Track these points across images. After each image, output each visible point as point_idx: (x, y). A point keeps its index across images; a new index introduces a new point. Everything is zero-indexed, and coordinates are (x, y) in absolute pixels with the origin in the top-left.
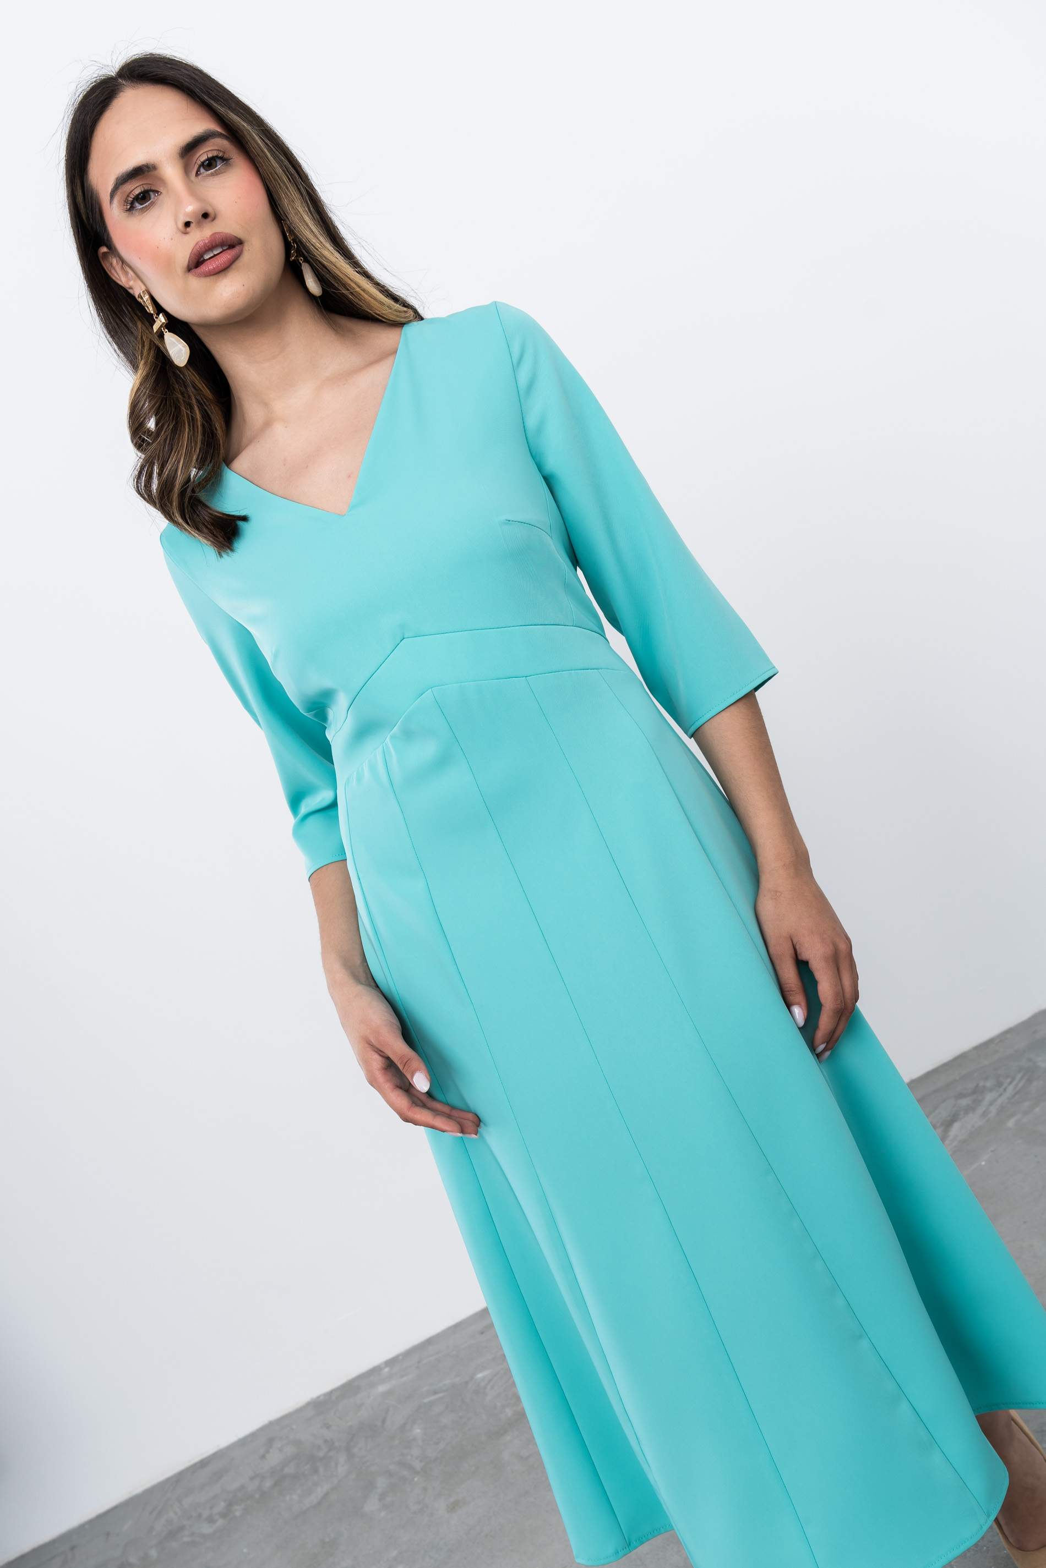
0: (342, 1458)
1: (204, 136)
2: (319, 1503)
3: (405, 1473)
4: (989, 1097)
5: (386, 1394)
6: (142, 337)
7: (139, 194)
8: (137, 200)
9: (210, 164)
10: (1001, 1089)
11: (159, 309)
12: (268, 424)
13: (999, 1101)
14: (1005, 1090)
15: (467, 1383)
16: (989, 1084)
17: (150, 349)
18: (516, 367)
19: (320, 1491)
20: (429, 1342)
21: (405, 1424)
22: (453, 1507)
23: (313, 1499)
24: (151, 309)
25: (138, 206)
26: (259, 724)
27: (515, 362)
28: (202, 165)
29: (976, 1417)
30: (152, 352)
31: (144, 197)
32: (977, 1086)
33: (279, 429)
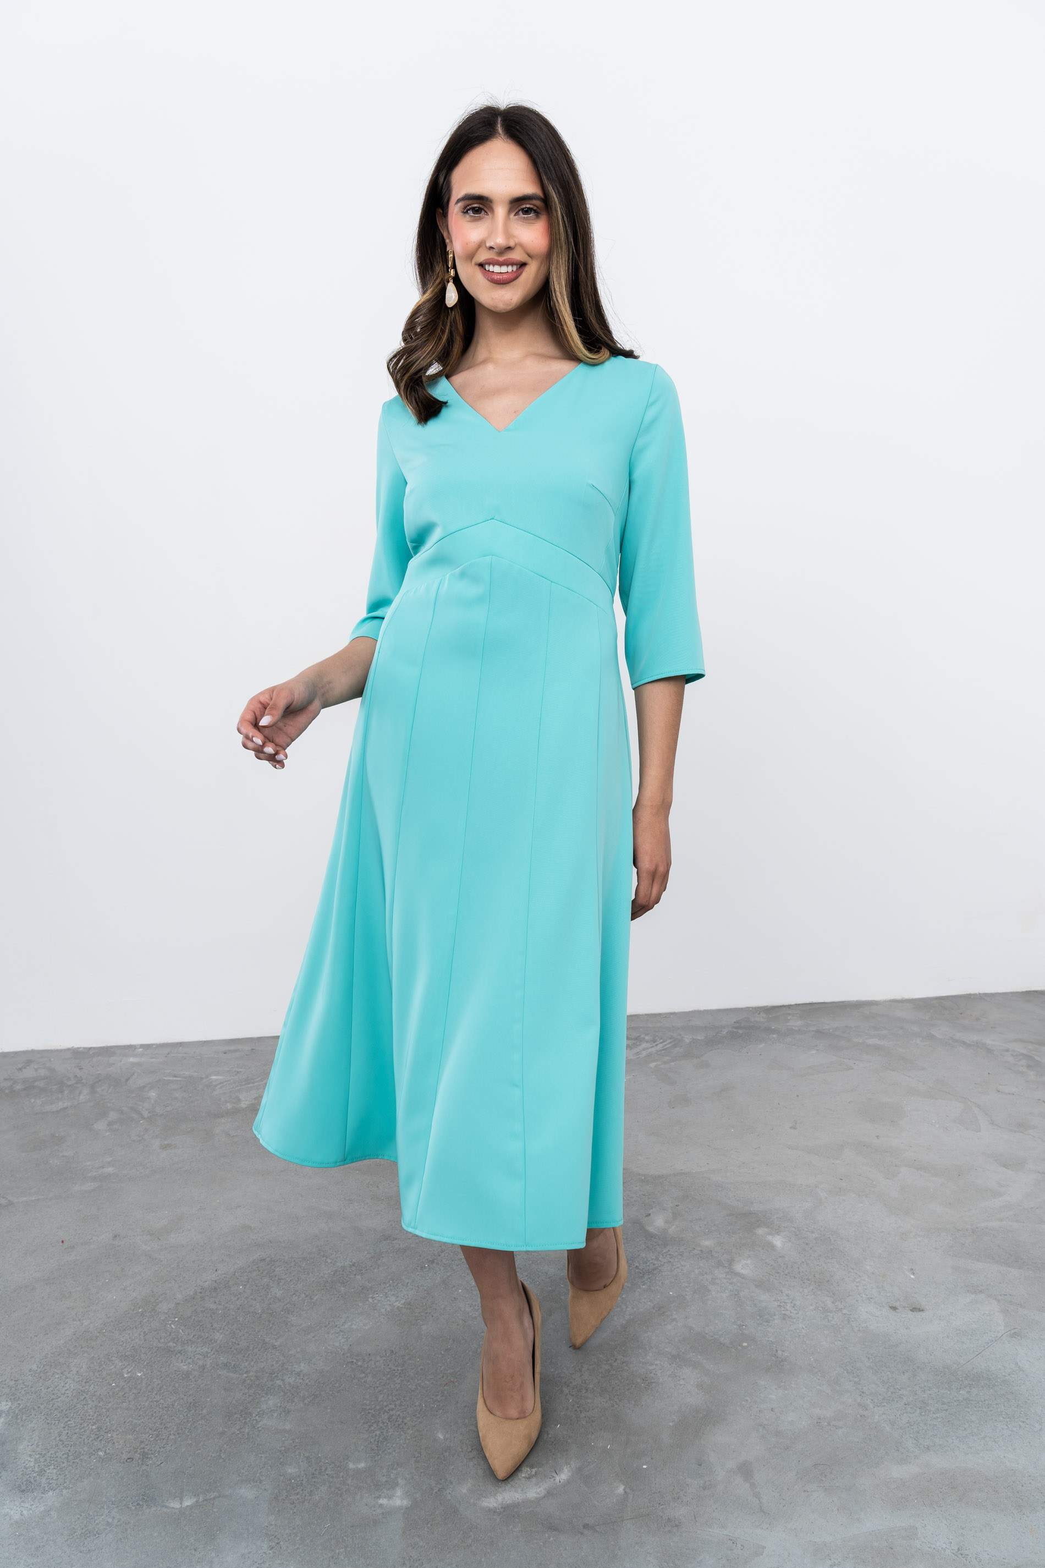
0: (86, 1091)
1: (530, 197)
2: (58, 1112)
3: (135, 1116)
4: (644, 1045)
5: (133, 1064)
6: (439, 273)
7: (476, 207)
8: (472, 210)
9: (527, 211)
10: (654, 1044)
11: (454, 267)
12: (485, 361)
13: (650, 1050)
14: (656, 1045)
15: (202, 1078)
16: (647, 1038)
17: (440, 283)
18: (648, 406)
19: (61, 1105)
20: (181, 1044)
21: (144, 1087)
22: (164, 1147)
23: (54, 1108)
24: (450, 264)
25: (470, 212)
26: (377, 528)
27: (651, 401)
28: (522, 209)
29: (588, 1230)
30: (440, 286)
31: (477, 211)
32: (639, 1036)
33: (490, 368)
